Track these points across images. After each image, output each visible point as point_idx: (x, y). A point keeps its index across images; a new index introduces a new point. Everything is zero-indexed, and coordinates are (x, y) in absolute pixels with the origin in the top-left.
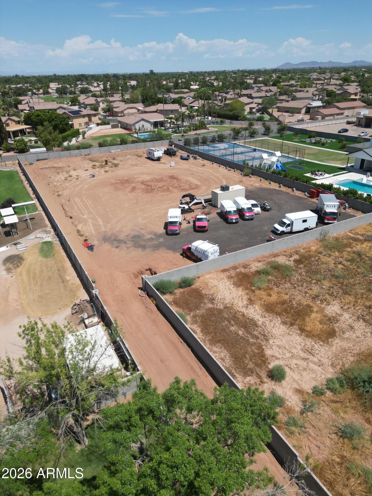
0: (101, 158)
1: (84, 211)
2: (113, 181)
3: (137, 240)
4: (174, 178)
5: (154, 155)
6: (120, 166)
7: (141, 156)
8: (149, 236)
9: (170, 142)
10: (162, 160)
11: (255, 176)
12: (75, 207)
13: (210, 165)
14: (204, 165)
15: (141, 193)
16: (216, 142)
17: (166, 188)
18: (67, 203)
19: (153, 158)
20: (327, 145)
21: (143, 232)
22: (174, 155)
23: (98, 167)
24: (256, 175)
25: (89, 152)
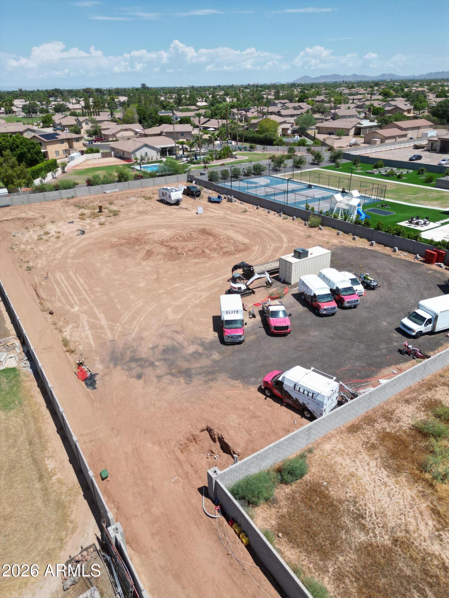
0: (92, 202)
1: (73, 299)
2: (115, 240)
3: (172, 357)
4: (208, 233)
5: (170, 197)
6: (122, 215)
7: (150, 198)
8: (192, 349)
9: (189, 176)
10: (183, 205)
11: (327, 228)
12: (57, 290)
13: (254, 210)
14: (245, 211)
15: (162, 261)
16: (252, 176)
17: (200, 251)
18: (43, 283)
19: (169, 201)
20: (404, 178)
21: (180, 338)
22: (198, 196)
23: (89, 217)
24: (328, 226)
25: (73, 194)
